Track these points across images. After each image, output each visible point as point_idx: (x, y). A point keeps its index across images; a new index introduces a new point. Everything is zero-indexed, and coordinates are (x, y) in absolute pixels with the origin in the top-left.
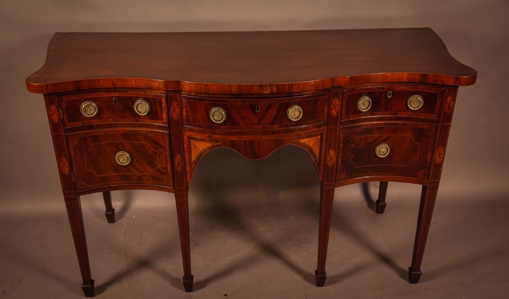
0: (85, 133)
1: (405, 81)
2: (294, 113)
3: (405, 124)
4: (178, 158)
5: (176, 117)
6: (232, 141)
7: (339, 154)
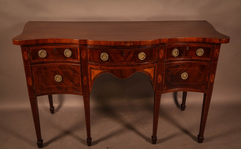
0: (40, 65)
1: (195, 41)
2: (142, 56)
3: (195, 63)
4: (85, 78)
5: (84, 58)
6: (111, 70)
7: (163, 77)
